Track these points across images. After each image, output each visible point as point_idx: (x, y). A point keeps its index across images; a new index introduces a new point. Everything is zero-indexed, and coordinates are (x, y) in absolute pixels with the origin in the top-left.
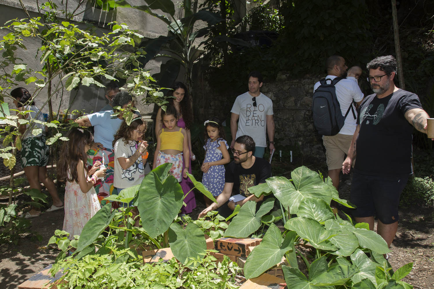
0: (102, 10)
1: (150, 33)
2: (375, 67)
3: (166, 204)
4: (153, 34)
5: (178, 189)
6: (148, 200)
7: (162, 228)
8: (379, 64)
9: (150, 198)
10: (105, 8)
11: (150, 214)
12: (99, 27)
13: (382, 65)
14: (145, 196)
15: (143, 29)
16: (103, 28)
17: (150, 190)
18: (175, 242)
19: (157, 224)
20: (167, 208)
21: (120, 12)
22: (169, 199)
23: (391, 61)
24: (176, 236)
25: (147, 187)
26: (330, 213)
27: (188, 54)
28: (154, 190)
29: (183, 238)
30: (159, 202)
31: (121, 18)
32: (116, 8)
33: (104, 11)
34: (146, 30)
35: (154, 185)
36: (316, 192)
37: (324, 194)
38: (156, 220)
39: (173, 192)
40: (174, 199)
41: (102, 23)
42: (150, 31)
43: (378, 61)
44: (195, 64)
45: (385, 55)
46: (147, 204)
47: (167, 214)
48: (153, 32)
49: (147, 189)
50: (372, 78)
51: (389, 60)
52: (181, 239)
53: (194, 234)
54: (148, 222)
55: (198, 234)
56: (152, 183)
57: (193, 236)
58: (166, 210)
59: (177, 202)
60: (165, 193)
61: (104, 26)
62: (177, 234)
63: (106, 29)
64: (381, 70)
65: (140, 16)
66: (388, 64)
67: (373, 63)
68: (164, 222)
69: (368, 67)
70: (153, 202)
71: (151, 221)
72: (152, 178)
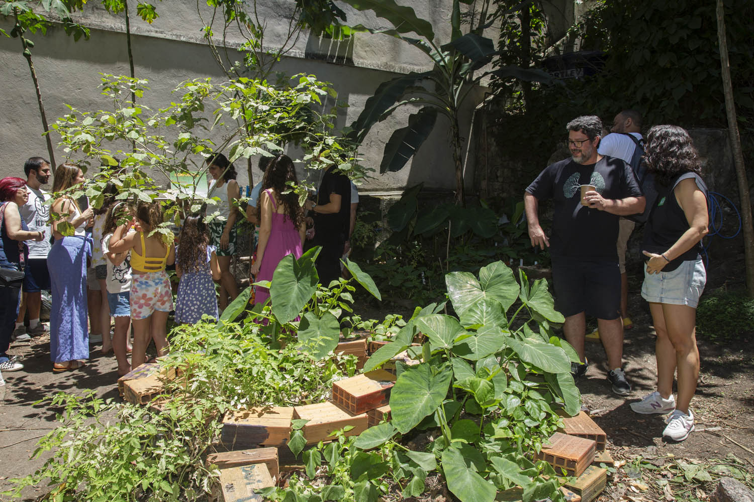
0: (332, 40)
1: (405, 65)
2: (576, 129)
3: (301, 290)
4: (410, 68)
5: (314, 273)
6: (283, 284)
7: (293, 314)
8: (581, 126)
9: (284, 282)
10: (337, 36)
11: (283, 299)
12: (328, 63)
13: (584, 126)
14: (280, 280)
15: (395, 60)
16: (334, 63)
17: (287, 273)
18: (306, 331)
19: (289, 309)
20: (302, 294)
21: (359, 39)
22: (305, 284)
23: (595, 124)
24: (309, 325)
25: (284, 270)
26: (504, 319)
27: (456, 98)
28: (291, 274)
29: (316, 328)
30: (296, 287)
31: (360, 47)
32: (352, 35)
33: (335, 40)
34: (400, 62)
35: (292, 268)
36: (502, 294)
37: (509, 297)
38: (289, 306)
39: (309, 276)
40: (309, 285)
41: (332, 57)
42: (405, 63)
43: (580, 121)
44: (479, 110)
45: (589, 115)
46: (282, 288)
47: (301, 301)
48: (410, 64)
49: (284, 272)
50: (572, 142)
51: (593, 121)
52: (313, 329)
53: (329, 326)
54: (281, 307)
55: (334, 326)
56: (290, 266)
57: (328, 329)
58: (300, 295)
59: (311, 288)
60: (302, 278)
61: (334, 61)
62: (310, 324)
63: (338, 64)
64: (583, 132)
65: (389, 42)
66: (592, 126)
67: (574, 123)
68: (296, 308)
69: (568, 127)
70: (289, 286)
71: (284, 306)
72: (291, 261)
